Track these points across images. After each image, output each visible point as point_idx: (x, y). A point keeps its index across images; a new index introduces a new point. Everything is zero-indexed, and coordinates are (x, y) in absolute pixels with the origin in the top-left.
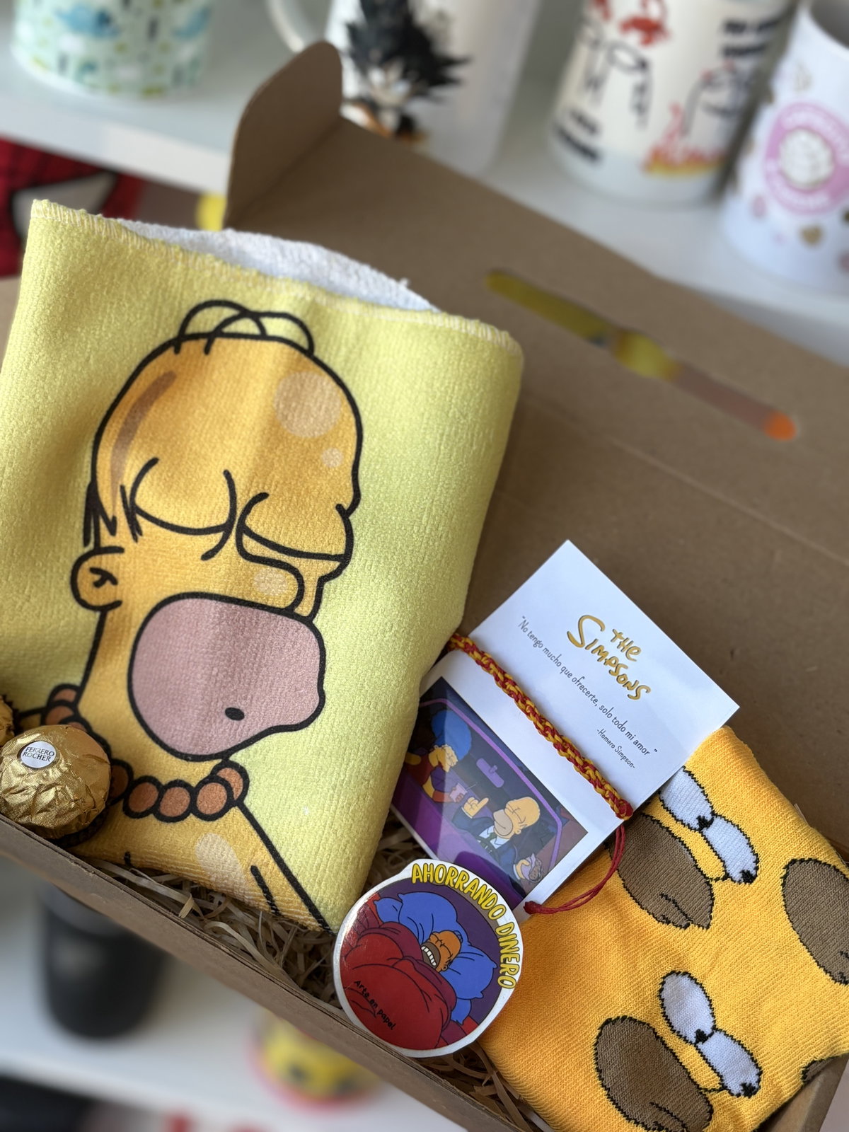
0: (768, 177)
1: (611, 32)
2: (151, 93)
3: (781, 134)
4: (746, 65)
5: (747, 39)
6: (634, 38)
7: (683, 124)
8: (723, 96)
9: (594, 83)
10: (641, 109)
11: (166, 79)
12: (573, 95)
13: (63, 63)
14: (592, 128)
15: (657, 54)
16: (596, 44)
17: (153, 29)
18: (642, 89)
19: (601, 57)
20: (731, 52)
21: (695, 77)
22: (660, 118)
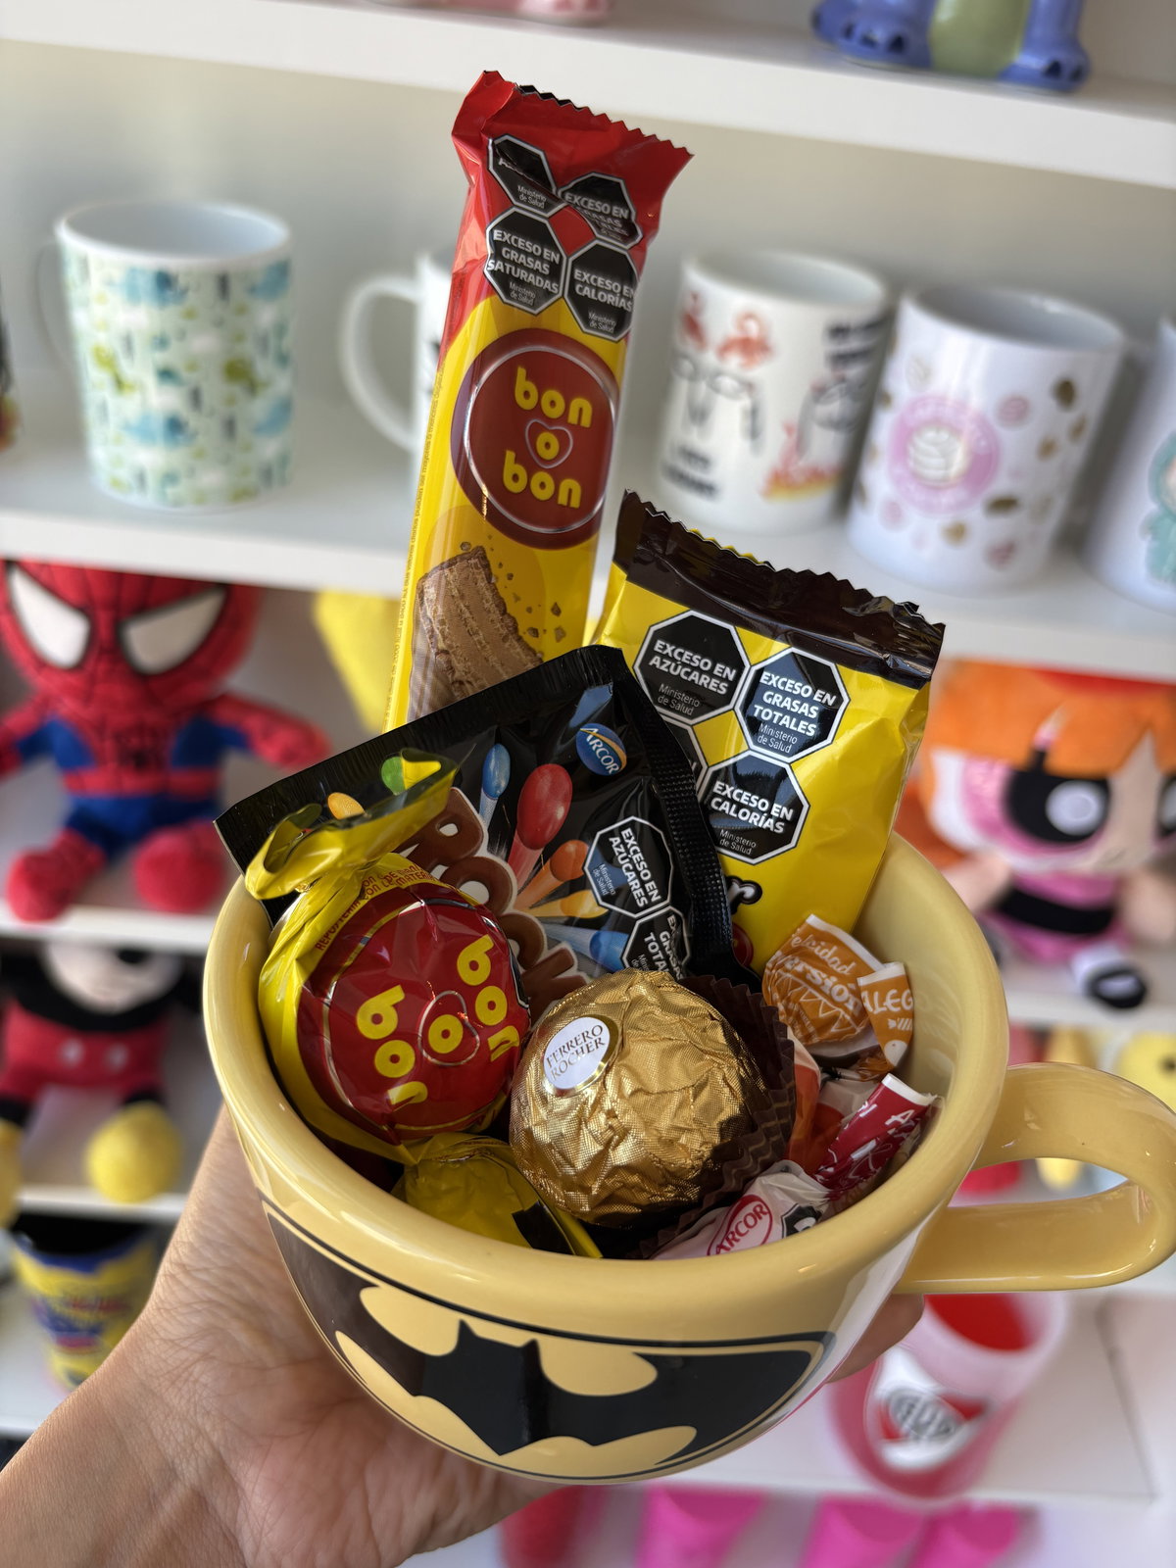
0: (898, 481)
1: (710, 358)
2: (241, 495)
3: (906, 435)
4: (855, 372)
5: (854, 344)
6: (734, 361)
7: (799, 440)
8: (835, 407)
9: (699, 415)
10: (754, 432)
11: (253, 479)
12: (679, 430)
13: (141, 479)
14: (703, 461)
15: (762, 372)
16: (694, 377)
17: (230, 427)
18: (754, 414)
19: (703, 388)
20: (840, 359)
21: (803, 390)
22: (775, 439)
